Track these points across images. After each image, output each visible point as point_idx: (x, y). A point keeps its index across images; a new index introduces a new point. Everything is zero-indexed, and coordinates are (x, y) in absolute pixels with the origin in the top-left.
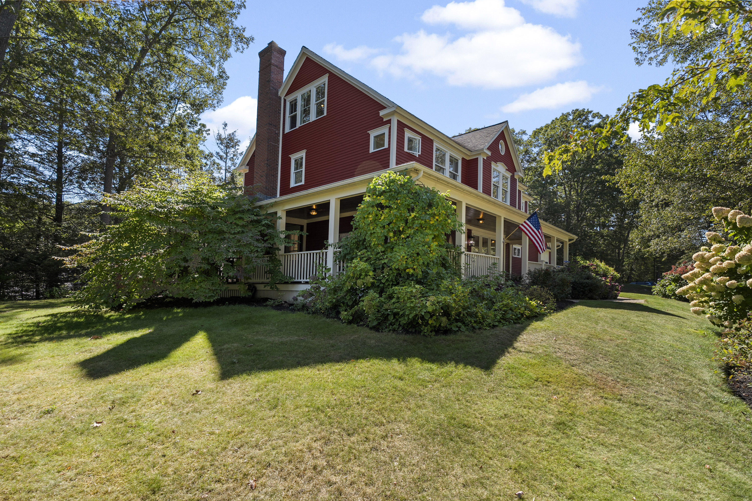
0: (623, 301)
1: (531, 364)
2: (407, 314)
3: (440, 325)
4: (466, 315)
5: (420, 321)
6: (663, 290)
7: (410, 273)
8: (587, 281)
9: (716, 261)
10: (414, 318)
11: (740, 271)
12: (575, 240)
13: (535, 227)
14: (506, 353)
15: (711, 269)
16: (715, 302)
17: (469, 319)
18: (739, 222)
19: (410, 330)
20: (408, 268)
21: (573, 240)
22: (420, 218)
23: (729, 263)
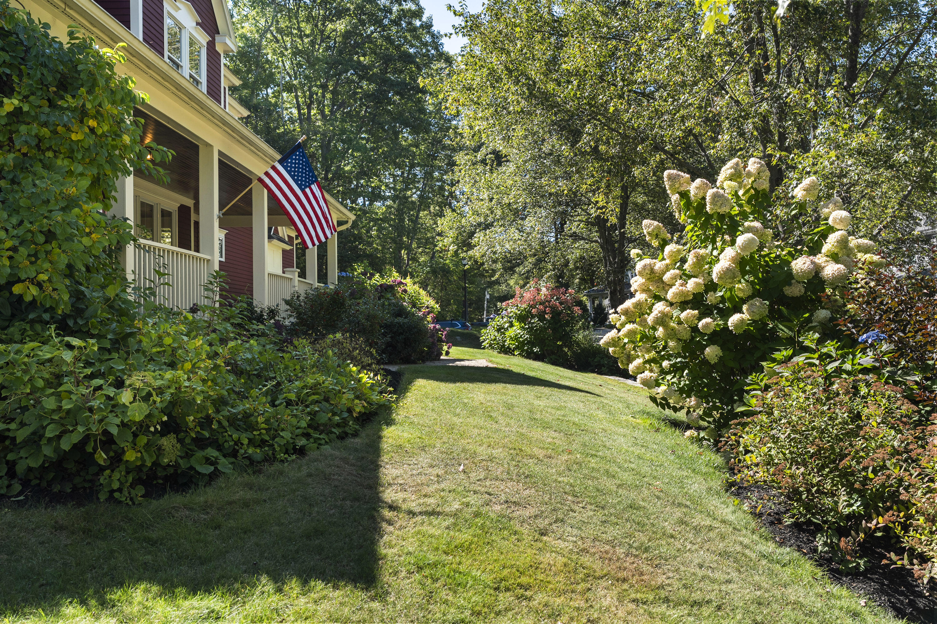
0: (458, 363)
1: (462, 546)
2: (49, 434)
3: (156, 464)
4: (225, 423)
5: (101, 457)
6: (499, 336)
7: (28, 298)
8: (400, 320)
9: (674, 278)
10: (79, 447)
11: (713, 299)
12: (350, 224)
13: (296, 181)
14: (384, 525)
15: (670, 295)
16: (670, 360)
17: (235, 436)
18: (711, 203)
19: (56, 488)
20: (19, 281)
21: (346, 222)
22: (36, 118)
23: (696, 283)
